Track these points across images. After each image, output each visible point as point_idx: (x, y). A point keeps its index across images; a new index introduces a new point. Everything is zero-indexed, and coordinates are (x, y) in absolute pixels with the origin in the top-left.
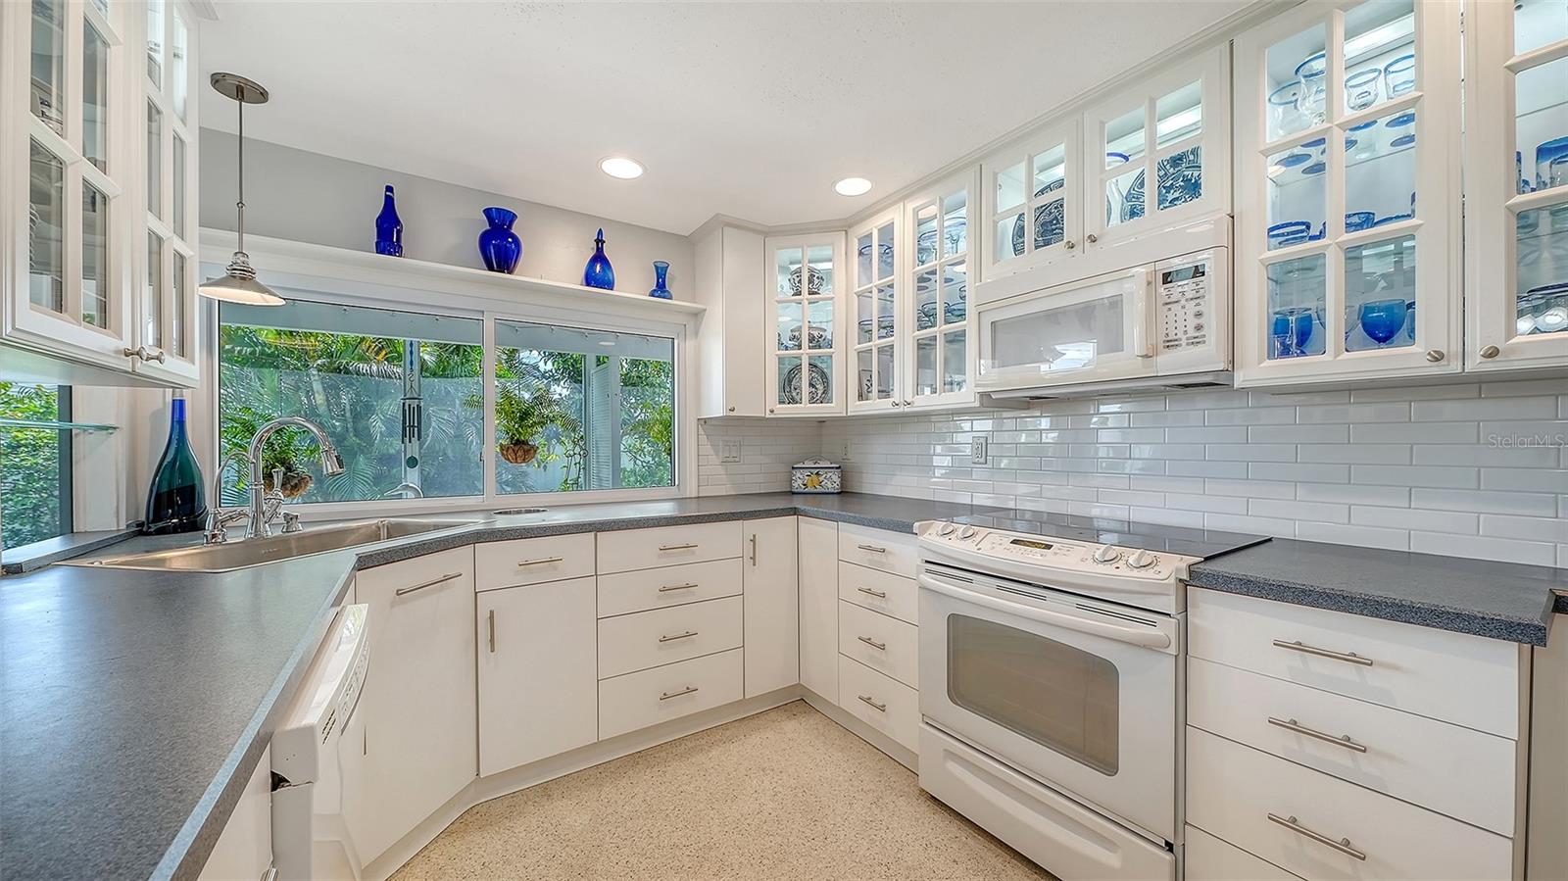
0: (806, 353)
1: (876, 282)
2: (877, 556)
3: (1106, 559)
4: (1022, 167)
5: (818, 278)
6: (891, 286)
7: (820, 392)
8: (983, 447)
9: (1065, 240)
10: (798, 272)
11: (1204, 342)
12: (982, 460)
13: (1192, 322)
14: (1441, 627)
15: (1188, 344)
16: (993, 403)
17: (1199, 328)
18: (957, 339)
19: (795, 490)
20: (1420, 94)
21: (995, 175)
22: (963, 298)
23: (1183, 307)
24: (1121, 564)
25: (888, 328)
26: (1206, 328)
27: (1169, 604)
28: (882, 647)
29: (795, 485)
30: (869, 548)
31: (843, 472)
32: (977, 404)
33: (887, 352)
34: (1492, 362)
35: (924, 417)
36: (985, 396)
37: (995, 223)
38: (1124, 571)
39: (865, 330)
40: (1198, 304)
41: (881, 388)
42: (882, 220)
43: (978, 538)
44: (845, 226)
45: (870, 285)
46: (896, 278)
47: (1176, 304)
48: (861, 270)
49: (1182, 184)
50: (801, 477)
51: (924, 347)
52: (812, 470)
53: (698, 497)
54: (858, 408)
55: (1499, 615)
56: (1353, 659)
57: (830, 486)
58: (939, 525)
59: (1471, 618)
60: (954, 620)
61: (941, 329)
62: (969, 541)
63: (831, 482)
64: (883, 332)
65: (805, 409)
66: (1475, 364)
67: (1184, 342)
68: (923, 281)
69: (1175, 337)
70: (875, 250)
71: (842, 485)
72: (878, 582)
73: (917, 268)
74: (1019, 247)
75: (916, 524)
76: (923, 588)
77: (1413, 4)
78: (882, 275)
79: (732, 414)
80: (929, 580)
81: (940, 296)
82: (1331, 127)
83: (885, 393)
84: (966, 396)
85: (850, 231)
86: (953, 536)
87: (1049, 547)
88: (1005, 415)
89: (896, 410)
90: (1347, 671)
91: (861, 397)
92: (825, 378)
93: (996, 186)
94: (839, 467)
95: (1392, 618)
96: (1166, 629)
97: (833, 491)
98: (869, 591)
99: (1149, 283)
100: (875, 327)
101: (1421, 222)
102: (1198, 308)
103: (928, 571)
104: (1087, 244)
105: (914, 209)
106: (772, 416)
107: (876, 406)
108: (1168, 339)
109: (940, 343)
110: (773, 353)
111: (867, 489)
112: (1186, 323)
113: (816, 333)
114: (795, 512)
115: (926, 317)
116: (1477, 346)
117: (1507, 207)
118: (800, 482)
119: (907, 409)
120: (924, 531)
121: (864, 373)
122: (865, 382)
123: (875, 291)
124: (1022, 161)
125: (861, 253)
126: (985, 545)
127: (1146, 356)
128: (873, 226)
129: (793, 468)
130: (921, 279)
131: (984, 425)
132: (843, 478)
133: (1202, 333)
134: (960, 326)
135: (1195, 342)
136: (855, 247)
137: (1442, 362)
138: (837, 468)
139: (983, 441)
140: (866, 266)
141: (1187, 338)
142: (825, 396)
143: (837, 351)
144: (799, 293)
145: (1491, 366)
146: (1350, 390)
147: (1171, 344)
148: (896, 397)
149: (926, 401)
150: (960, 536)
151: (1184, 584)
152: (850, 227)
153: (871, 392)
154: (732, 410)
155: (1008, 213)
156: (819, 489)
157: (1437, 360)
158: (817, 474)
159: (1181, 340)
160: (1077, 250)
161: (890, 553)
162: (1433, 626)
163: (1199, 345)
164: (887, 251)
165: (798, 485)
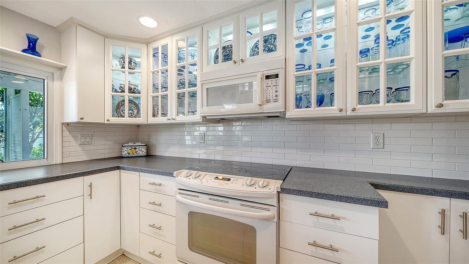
0: (127, 95)
1: (160, 67)
2: (158, 187)
3: (251, 184)
4: (218, 30)
5: (134, 63)
6: (167, 71)
7: (135, 113)
8: (204, 136)
9: (233, 60)
10: (123, 58)
11: (278, 101)
12: (203, 142)
13: (275, 94)
14: (359, 204)
15: (273, 102)
16: (207, 120)
17: (276, 96)
18: (193, 95)
19: (123, 156)
20: (336, 27)
21: (208, 31)
22: (196, 79)
23: (272, 88)
24: (256, 186)
25: (165, 88)
26: (278, 96)
27: (274, 202)
28: (160, 228)
29: (124, 153)
30: (154, 184)
31: (148, 147)
32: (201, 120)
33: (165, 97)
34: (354, 113)
35: (182, 125)
36: (204, 117)
37: (208, 50)
38: (258, 190)
39: (155, 88)
40: (276, 88)
41: (162, 113)
42: (163, 42)
43: (201, 178)
44: (147, 42)
45: (158, 69)
46: (169, 67)
47: (270, 87)
48: (154, 62)
49: (267, 49)
50: (127, 150)
51: (180, 97)
52: (132, 147)
53: (62, 163)
54: (152, 120)
55: (375, 198)
56: (333, 217)
57: (141, 153)
58: (185, 172)
59: (368, 200)
60: (191, 214)
61: (187, 90)
62: (197, 179)
63: (142, 151)
64: (164, 89)
65: (127, 120)
66: (349, 113)
67: (272, 101)
68: (180, 71)
69: (270, 99)
70: (160, 55)
71: (147, 152)
72: (157, 198)
73: (178, 64)
74: (216, 62)
75: (175, 173)
76: (177, 201)
77: (334, 1)
78: (163, 66)
79: (82, 121)
80: (180, 197)
81: (186, 77)
82: (313, 33)
83: (164, 114)
84: (197, 117)
85: (149, 45)
86: (191, 177)
87: (229, 180)
88: (210, 125)
89: (169, 122)
90: (331, 222)
91: (154, 116)
92: (137, 106)
93: (208, 37)
94: (146, 145)
95: (345, 202)
96: (273, 212)
97: (142, 155)
98: (153, 203)
99: (261, 79)
100: (160, 88)
101: (336, 68)
102: (276, 89)
103: (180, 193)
104: (241, 62)
105: (176, 40)
106: (108, 123)
107: (160, 120)
108: (267, 99)
109: (187, 95)
110: (109, 93)
111: (158, 154)
112: (273, 94)
113: (133, 87)
114: (118, 168)
115: (181, 84)
116: (349, 108)
117: (357, 66)
118: (126, 152)
119: (173, 122)
120: (178, 175)
121: (155, 106)
122: (156, 110)
123: (160, 72)
124: (218, 28)
125: (154, 56)
126: (204, 181)
127: (260, 105)
128: (159, 44)
129: (122, 146)
130: (179, 70)
131: (203, 129)
132: (148, 150)
133: (277, 98)
134: (195, 89)
135: (276, 101)
136: (151, 53)
137: (342, 112)
138: (144, 145)
139: (203, 134)
140: (156, 62)
141: (273, 100)
142: (138, 115)
143: (143, 96)
144: (123, 68)
145: (353, 114)
146: (310, 120)
147: (268, 101)
148: (169, 116)
149: (181, 119)
150: (194, 177)
151: (279, 193)
152: (149, 43)
153: (158, 114)
154: (82, 119)
155: (213, 47)
156: (136, 155)
157: (341, 111)
158: (135, 148)
159: (271, 100)
160: (237, 64)
161: (163, 185)
162: (357, 204)
163: (277, 102)
164: (165, 56)
165: (125, 153)
